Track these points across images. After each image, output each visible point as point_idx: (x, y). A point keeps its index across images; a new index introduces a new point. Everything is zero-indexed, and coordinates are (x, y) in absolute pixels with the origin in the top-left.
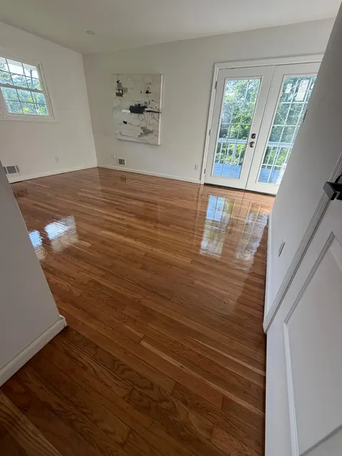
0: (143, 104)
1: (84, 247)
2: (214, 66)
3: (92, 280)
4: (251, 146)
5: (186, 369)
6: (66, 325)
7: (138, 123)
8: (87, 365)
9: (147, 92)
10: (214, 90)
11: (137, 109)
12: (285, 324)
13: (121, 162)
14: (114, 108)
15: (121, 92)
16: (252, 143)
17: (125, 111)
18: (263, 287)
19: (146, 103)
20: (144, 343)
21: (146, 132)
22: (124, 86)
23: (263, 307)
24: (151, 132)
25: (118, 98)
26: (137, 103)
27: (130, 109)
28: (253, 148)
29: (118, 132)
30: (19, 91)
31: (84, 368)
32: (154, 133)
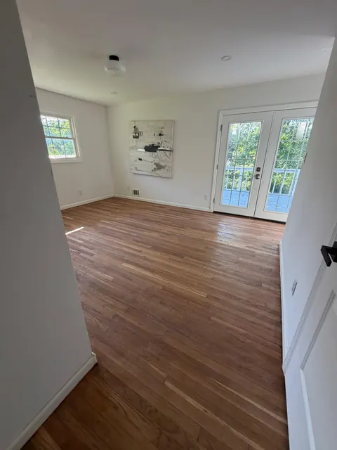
0: (156, 144)
1: (107, 281)
2: (218, 112)
3: (116, 316)
4: (257, 179)
5: (210, 414)
6: (96, 361)
7: (152, 159)
8: (117, 404)
9: (160, 135)
10: (219, 132)
11: (151, 149)
12: (301, 371)
13: (136, 192)
14: (132, 148)
15: (137, 135)
16: (258, 175)
17: (140, 150)
18: (280, 324)
19: (159, 143)
20: (168, 384)
21: (159, 167)
22: (140, 130)
23: (281, 347)
24: (164, 167)
25: (135, 139)
26: (151, 143)
27: (145, 149)
28: (259, 180)
29: (133, 167)
30: (54, 140)
31: (115, 407)
32: (167, 168)
